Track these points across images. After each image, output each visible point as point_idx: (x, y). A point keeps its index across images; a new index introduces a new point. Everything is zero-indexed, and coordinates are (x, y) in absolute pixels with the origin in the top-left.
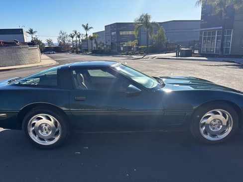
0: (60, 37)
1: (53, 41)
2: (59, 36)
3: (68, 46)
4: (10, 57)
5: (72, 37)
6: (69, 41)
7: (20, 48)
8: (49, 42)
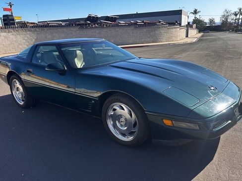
0: (224, 16)
1: (215, 20)
2: (223, 14)
3: (231, 24)
4: (149, 36)
5: (236, 15)
6: (232, 19)
7: (159, 28)
8: (212, 21)
